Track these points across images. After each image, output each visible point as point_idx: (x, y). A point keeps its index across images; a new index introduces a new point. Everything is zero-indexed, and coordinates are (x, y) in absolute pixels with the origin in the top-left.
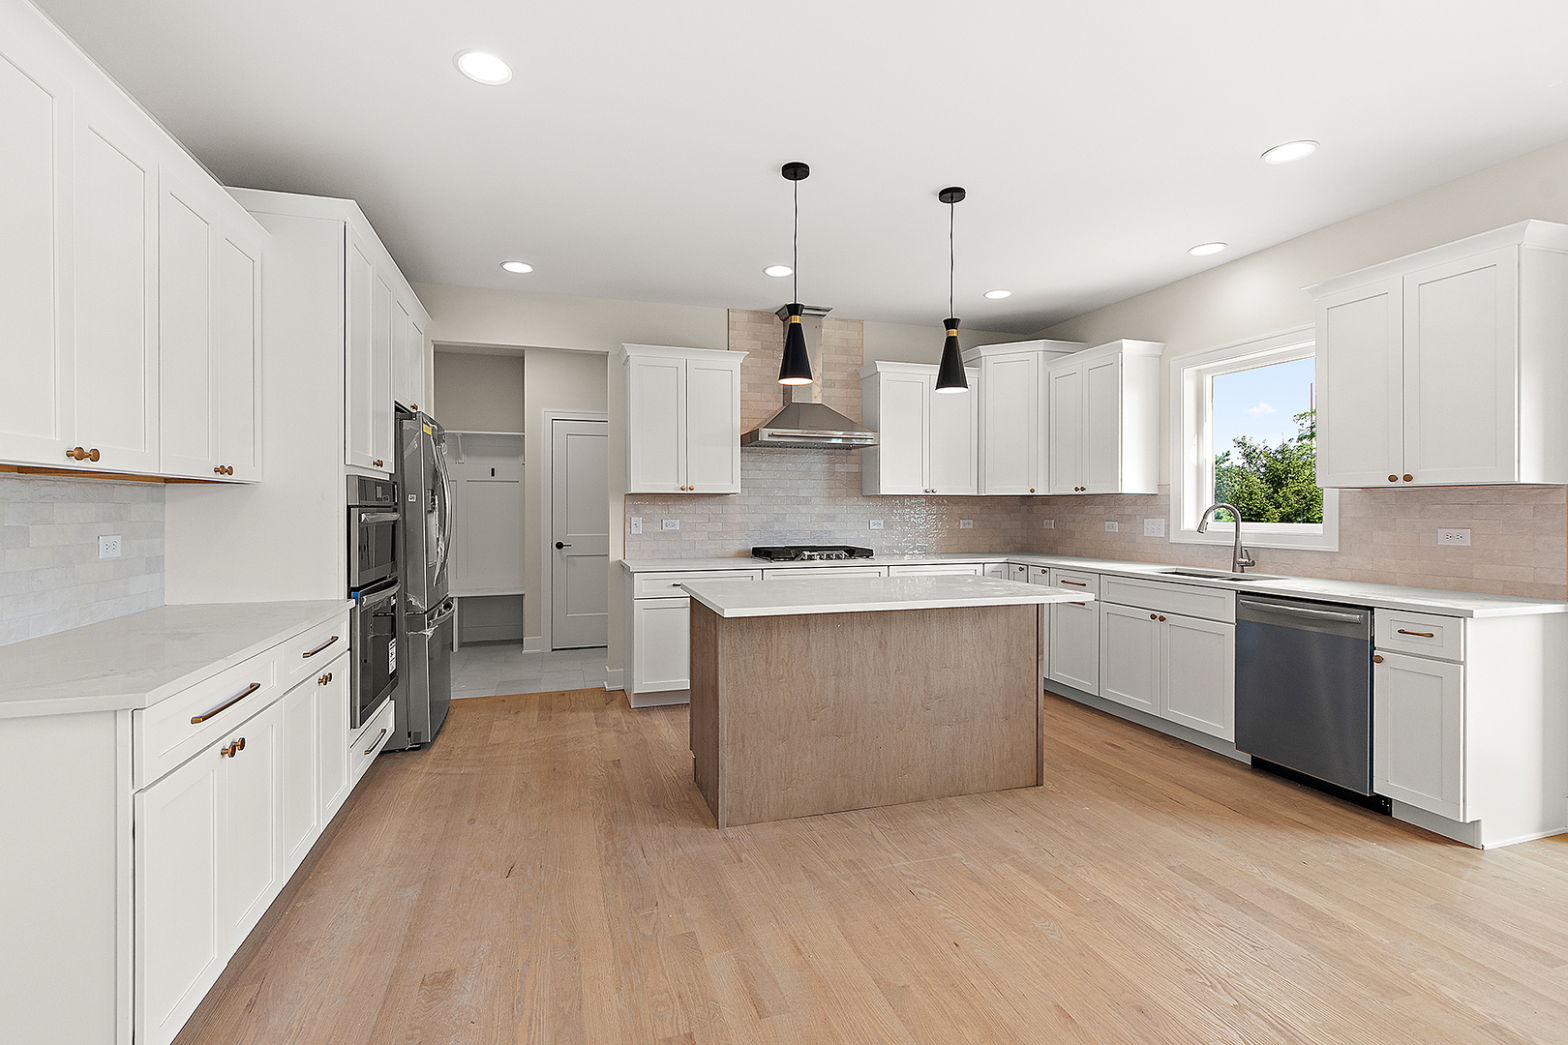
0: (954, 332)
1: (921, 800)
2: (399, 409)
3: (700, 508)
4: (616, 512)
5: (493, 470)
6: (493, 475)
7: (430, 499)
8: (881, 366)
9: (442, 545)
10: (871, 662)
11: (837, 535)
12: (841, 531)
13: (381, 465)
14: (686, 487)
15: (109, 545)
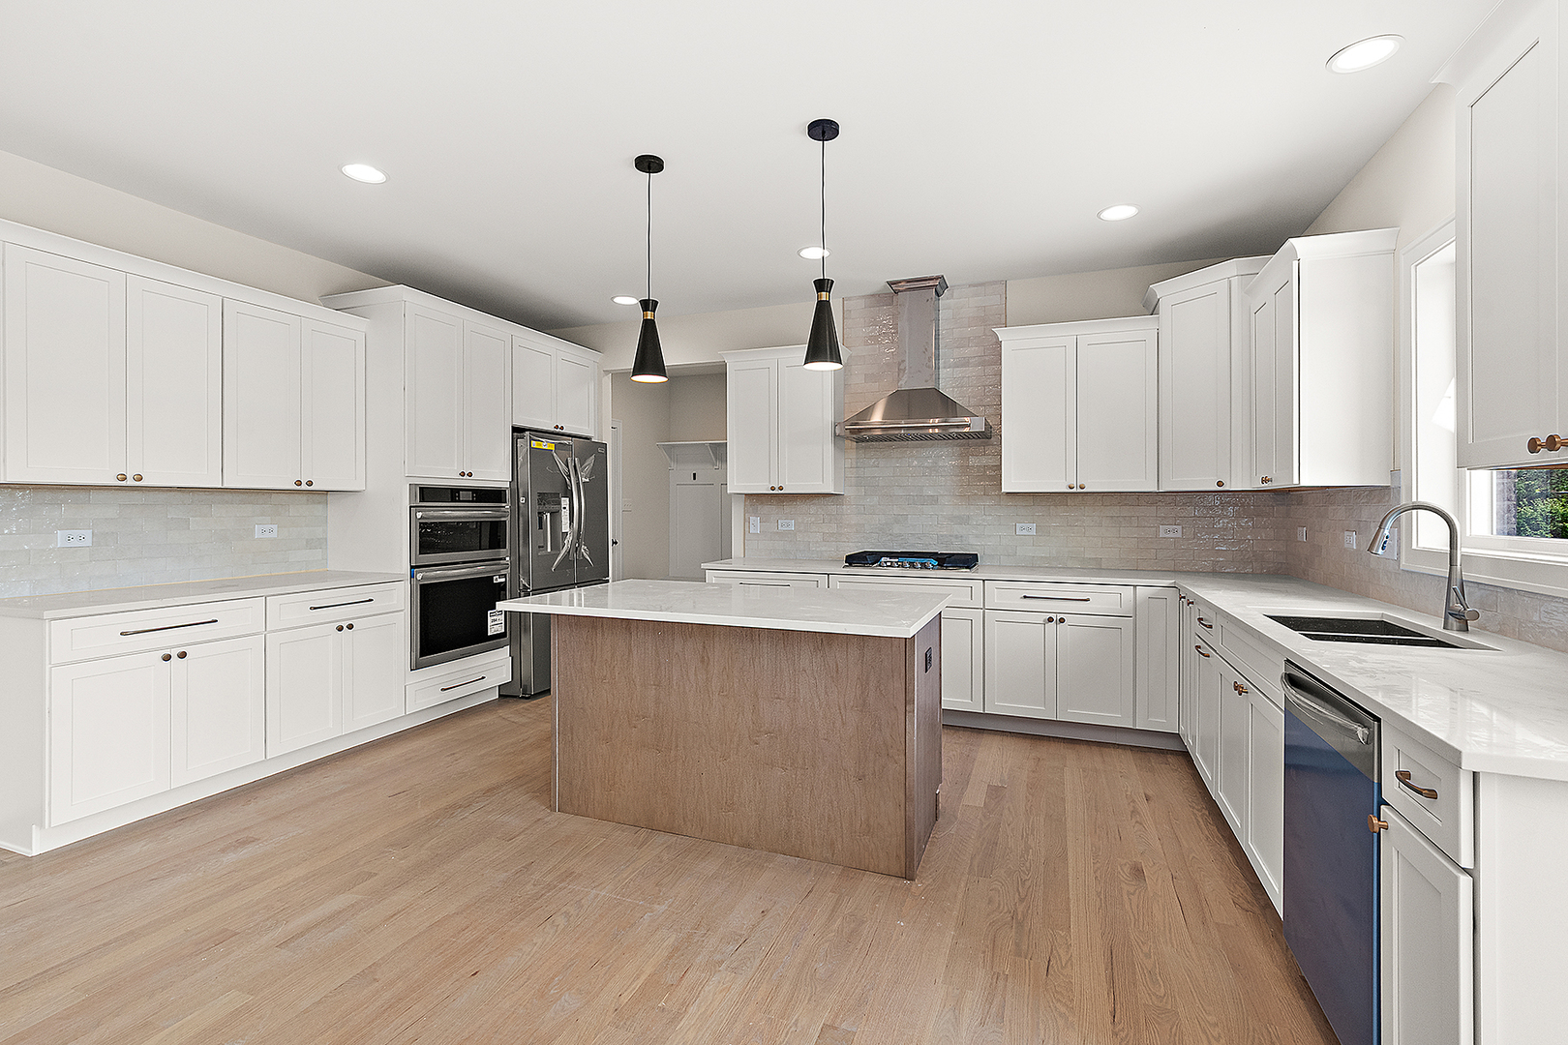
2: (515, 429)
3: (813, 508)
4: (737, 512)
7: (548, 501)
8: (1002, 333)
9: (569, 538)
10: (692, 678)
11: (972, 540)
12: (977, 536)
13: (470, 475)
14: (776, 487)
15: (265, 530)
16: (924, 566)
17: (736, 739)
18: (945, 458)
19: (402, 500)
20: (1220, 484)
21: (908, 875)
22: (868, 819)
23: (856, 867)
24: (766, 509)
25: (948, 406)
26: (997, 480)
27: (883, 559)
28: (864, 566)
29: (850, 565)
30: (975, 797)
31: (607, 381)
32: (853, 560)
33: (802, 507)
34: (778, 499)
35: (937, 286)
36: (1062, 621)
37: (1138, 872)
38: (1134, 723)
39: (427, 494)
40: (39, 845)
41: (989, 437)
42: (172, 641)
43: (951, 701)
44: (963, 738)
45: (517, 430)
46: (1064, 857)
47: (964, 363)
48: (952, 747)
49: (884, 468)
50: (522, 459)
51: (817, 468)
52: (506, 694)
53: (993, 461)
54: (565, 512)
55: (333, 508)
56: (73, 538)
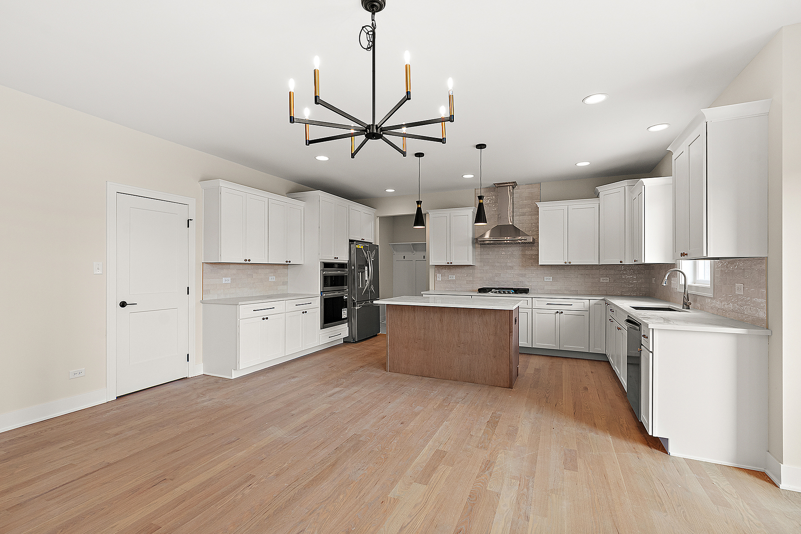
0: (481, 201)
1: (456, 380)
3: (463, 270)
4: (432, 272)
5: (404, 257)
6: (404, 258)
7: (361, 268)
8: (539, 204)
9: (368, 282)
10: (437, 326)
11: (527, 283)
12: (528, 282)
13: (337, 258)
14: (449, 262)
15: (272, 279)
16: (509, 293)
17: (452, 346)
18: (516, 251)
19: (319, 268)
20: (621, 262)
21: (511, 387)
22: (497, 370)
23: (494, 385)
24: (444, 271)
25: (516, 231)
26: (536, 258)
27: (493, 290)
28: (485, 292)
29: (480, 292)
30: (530, 371)
31: (377, 219)
32: (481, 290)
33: (459, 270)
34: (450, 267)
35: (514, 185)
36: (562, 312)
37: (586, 389)
38: (589, 351)
39: (327, 265)
40: (235, 375)
41: (534, 243)
42: (264, 313)
43: (522, 343)
44: (524, 356)
45: (351, 241)
46: (561, 385)
47: (524, 214)
48: (522, 359)
49: (492, 255)
50: (352, 252)
51: (465, 255)
52: (346, 341)
53: (535, 253)
54: (366, 272)
55: (290, 271)
56: (226, 280)
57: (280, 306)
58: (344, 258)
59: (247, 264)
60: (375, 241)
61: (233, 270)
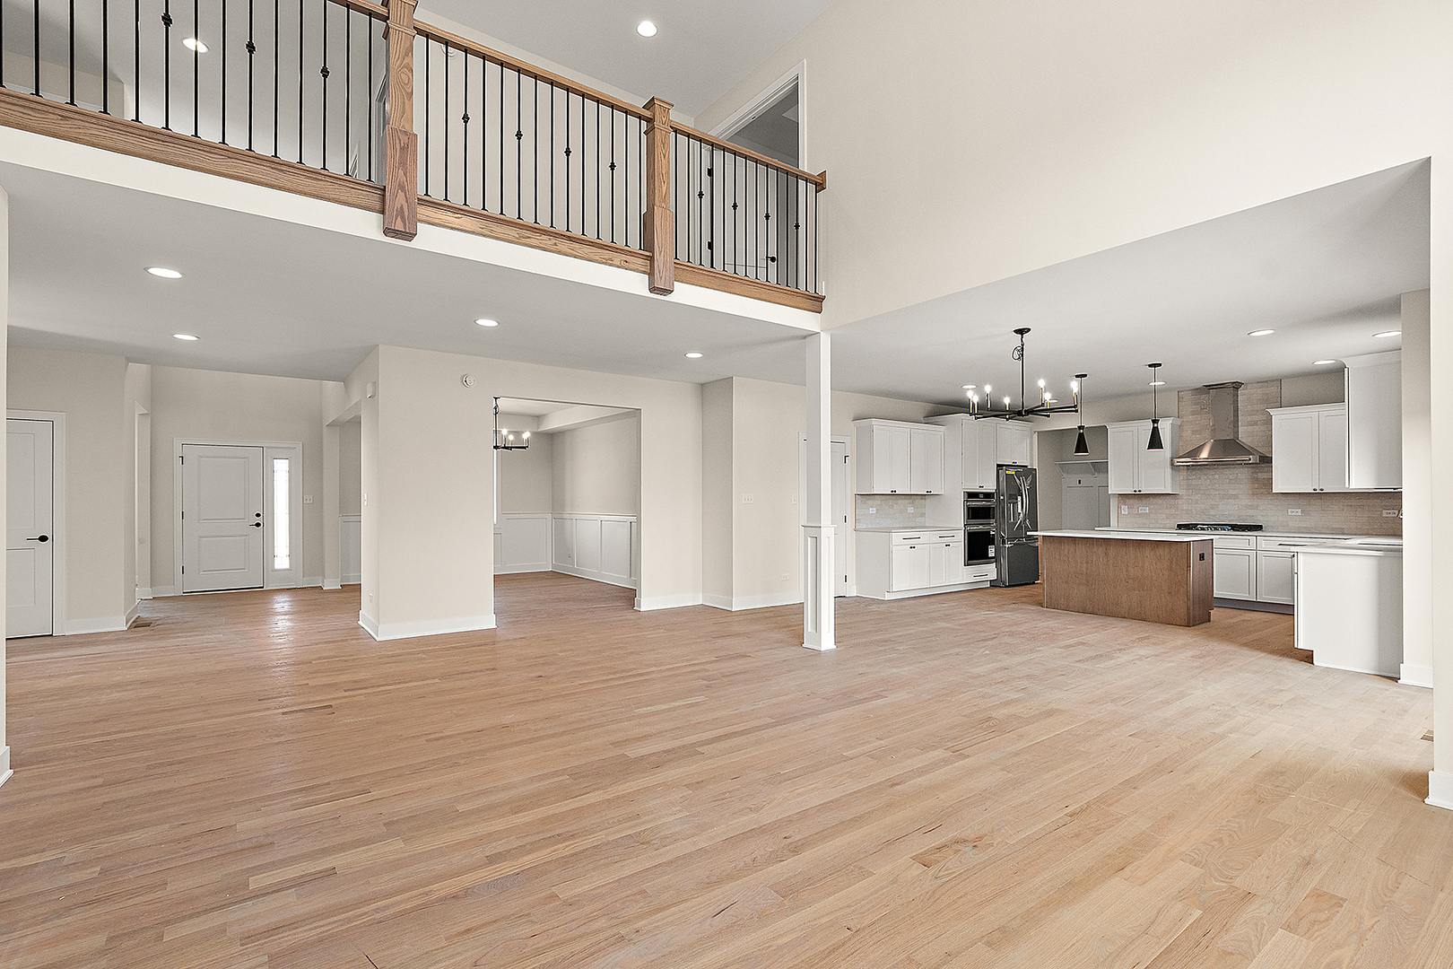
0: (1156, 425)
2: (998, 465)
3: (1160, 501)
4: (1113, 504)
5: (1080, 481)
6: (1080, 483)
7: (1013, 498)
8: (1272, 412)
9: (1022, 515)
11: (1259, 518)
12: (1261, 516)
13: (983, 487)
14: (1137, 490)
15: (911, 510)
16: (1223, 529)
17: (1119, 581)
18: (1243, 474)
19: (961, 498)
21: (1189, 626)
23: (1169, 623)
24: (1131, 501)
25: (1241, 449)
26: (1269, 483)
27: (1199, 527)
28: (1187, 529)
29: (1179, 529)
31: (1036, 436)
32: (1180, 527)
33: (1152, 500)
34: (1138, 496)
35: (1236, 386)
39: (971, 495)
40: (888, 597)
41: (1266, 460)
42: (911, 543)
47: (1255, 423)
49: (1204, 480)
50: (1001, 479)
51: (1161, 481)
52: (994, 584)
53: (1265, 476)
54: (1020, 503)
55: (928, 501)
56: (873, 511)
57: (925, 536)
58: (990, 487)
59: (893, 494)
60: (1032, 465)
61: (877, 501)
